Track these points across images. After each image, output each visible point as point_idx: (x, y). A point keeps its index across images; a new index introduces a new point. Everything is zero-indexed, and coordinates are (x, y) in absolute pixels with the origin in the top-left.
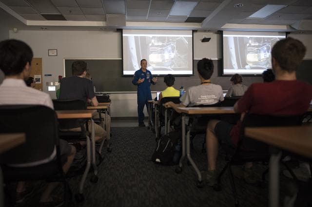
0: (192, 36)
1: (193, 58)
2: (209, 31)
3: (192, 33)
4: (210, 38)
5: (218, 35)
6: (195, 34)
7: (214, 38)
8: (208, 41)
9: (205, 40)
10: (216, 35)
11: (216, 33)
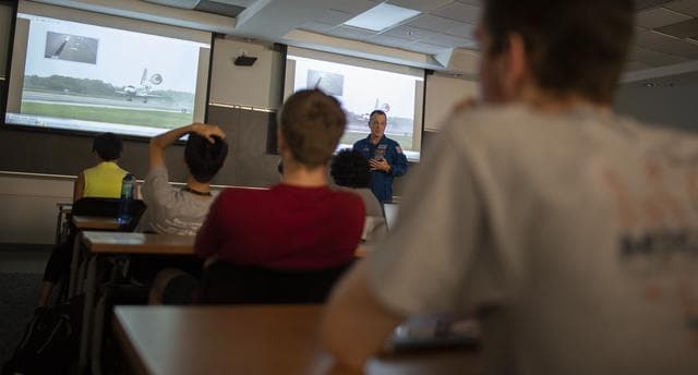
0: (209, 47)
1: (207, 102)
2: (254, 40)
3: (210, 39)
4: (256, 59)
5: (276, 53)
6: (218, 42)
7: (267, 59)
8: (251, 64)
9: (245, 61)
10: (271, 52)
11: (270, 48)
